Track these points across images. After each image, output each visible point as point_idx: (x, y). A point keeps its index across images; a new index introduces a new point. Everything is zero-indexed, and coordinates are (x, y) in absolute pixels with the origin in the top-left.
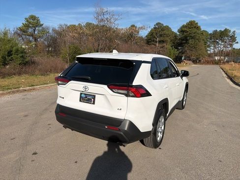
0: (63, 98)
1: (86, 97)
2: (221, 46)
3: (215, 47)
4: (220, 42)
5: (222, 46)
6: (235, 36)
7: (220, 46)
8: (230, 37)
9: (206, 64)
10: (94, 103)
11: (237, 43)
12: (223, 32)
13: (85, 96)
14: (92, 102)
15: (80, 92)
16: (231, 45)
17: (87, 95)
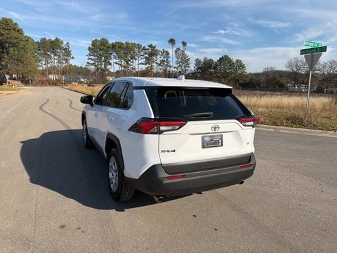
0: (174, 151)
1: (212, 140)
2: (54, 61)
3: (47, 61)
4: (52, 56)
5: (56, 61)
6: (70, 49)
7: (52, 60)
8: (64, 50)
9: (40, 86)
10: (222, 145)
11: (73, 58)
12: (53, 42)
13: (209, 139)
14: (220, 144)
15: (201, 136)
16: (67, 61)
17: (213, 136)
